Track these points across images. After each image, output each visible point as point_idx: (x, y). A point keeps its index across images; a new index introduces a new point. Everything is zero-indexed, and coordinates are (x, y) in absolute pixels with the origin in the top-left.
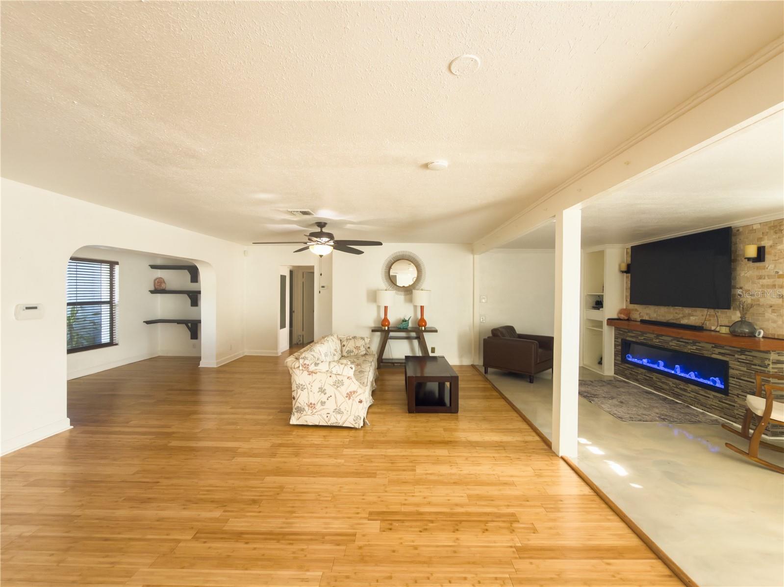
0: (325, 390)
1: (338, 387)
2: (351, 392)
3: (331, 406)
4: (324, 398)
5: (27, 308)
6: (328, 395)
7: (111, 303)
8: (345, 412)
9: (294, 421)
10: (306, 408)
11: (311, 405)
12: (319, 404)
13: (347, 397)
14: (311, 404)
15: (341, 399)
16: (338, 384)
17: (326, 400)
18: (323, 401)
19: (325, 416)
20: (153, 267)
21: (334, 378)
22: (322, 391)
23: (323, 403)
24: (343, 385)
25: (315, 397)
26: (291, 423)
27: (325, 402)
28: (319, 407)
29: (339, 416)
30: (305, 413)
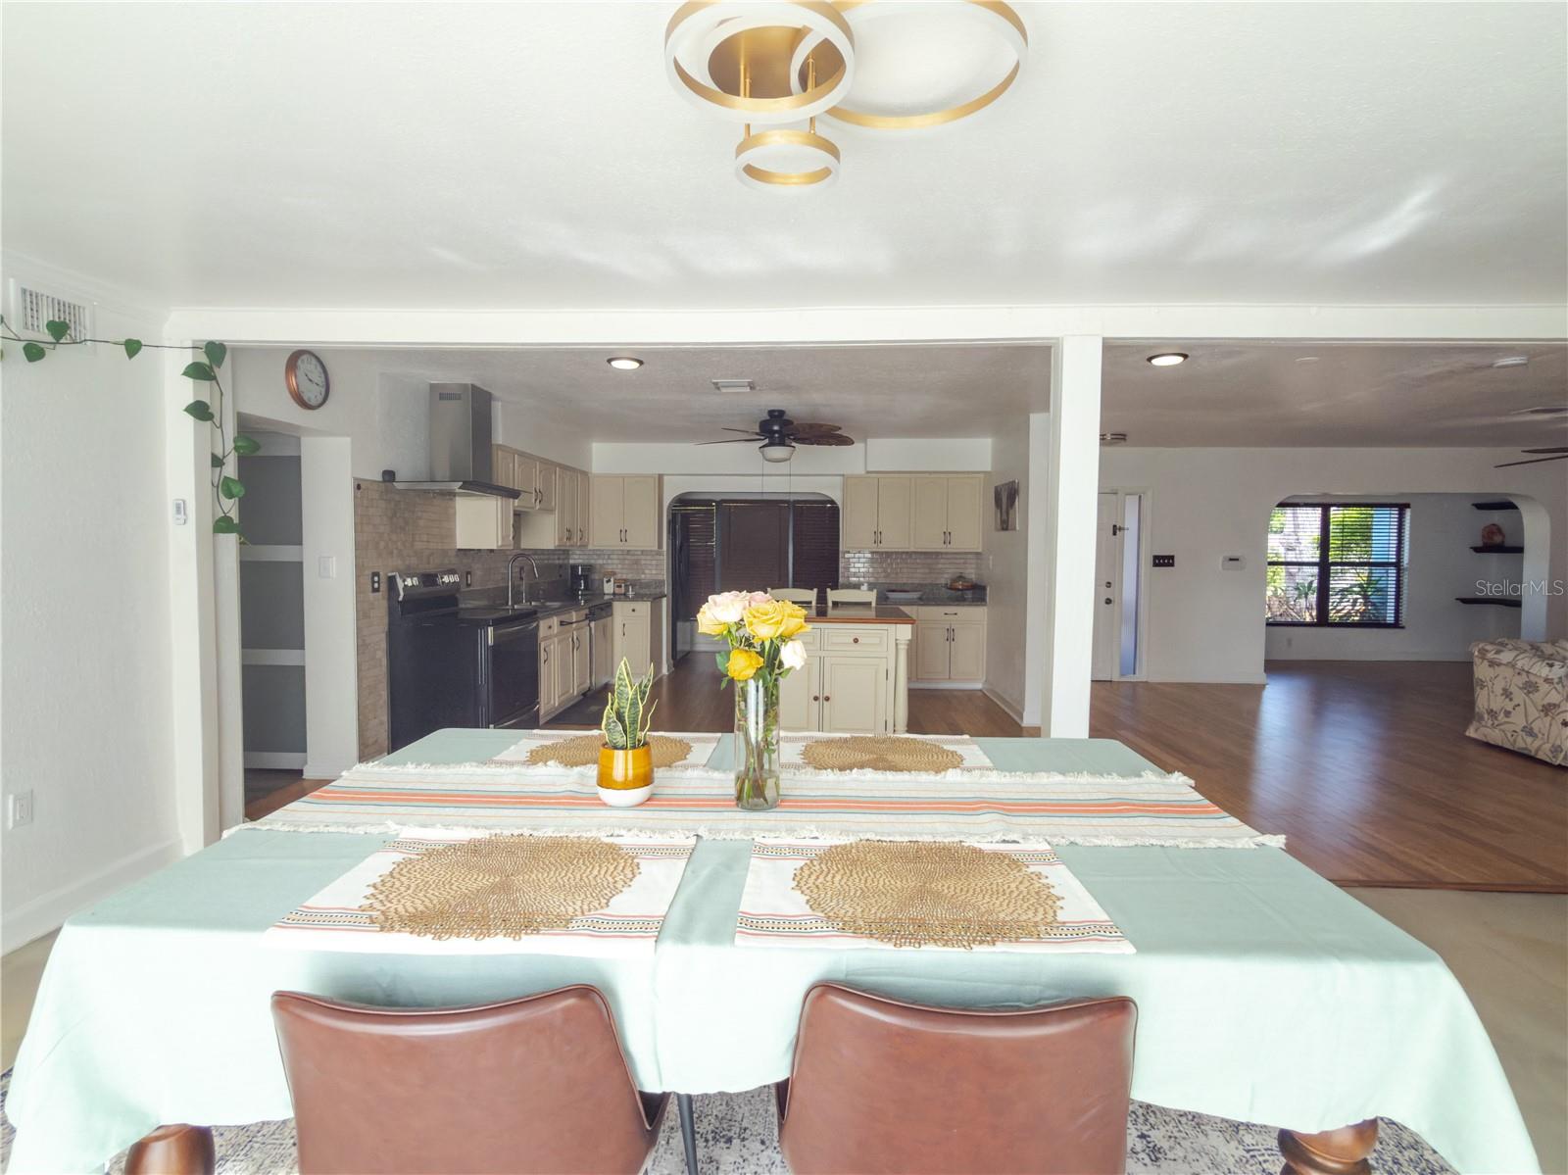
0: (1511, 693)
1: (1529, 692)
2: (1550, 705)
3: (1518, 720)
4: (1509, 706)
5: (1231, 560)
6: (1515, 702)
7: (1398, 565)
8: (1540, 736)
9: (1471, 733)
10: (1486, 716)
11: (1492, 713)
12: (1502, 715)
13: (1542, 711)
14: (1492, 711)
15: (1533, 713)
16: (1530, 687)
17: (1511, 710)
18: (1508, 709)
19: (1509, 735)
20: (1480, 506)
21: (1524, 678)
22: (1507, 694)
23: (1507, 714)
24: (1538, 691)
25: (1498, 703)
26: (1467, 734)
27: (1509, 712)
28: (1501, 717)
29: (1529, 740)
30: (1484, 723)
